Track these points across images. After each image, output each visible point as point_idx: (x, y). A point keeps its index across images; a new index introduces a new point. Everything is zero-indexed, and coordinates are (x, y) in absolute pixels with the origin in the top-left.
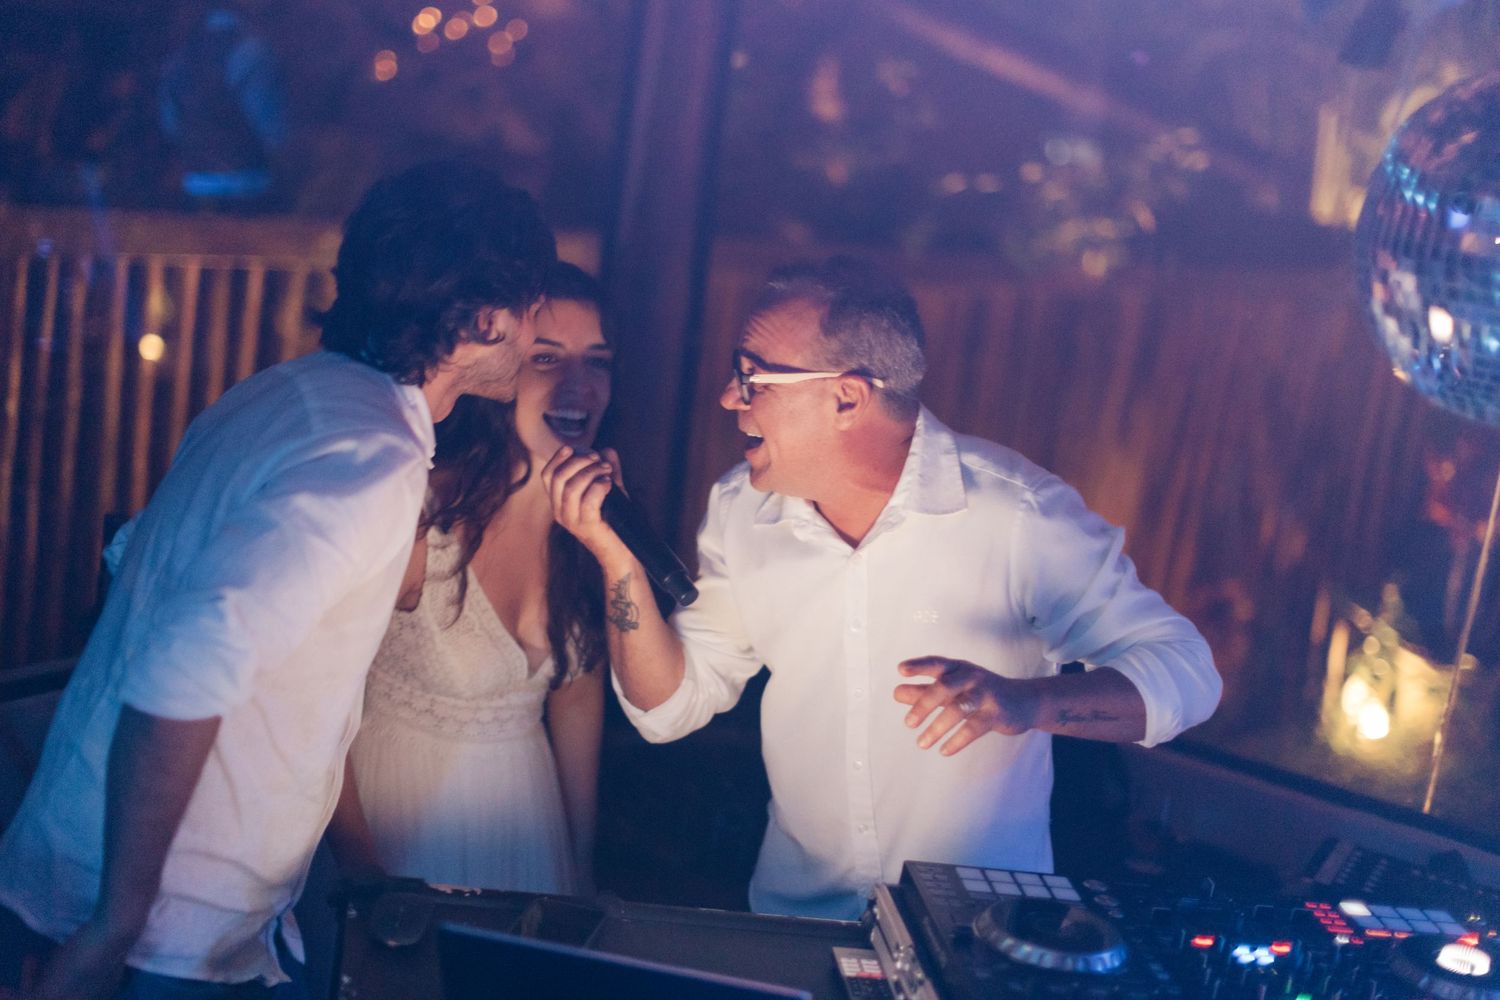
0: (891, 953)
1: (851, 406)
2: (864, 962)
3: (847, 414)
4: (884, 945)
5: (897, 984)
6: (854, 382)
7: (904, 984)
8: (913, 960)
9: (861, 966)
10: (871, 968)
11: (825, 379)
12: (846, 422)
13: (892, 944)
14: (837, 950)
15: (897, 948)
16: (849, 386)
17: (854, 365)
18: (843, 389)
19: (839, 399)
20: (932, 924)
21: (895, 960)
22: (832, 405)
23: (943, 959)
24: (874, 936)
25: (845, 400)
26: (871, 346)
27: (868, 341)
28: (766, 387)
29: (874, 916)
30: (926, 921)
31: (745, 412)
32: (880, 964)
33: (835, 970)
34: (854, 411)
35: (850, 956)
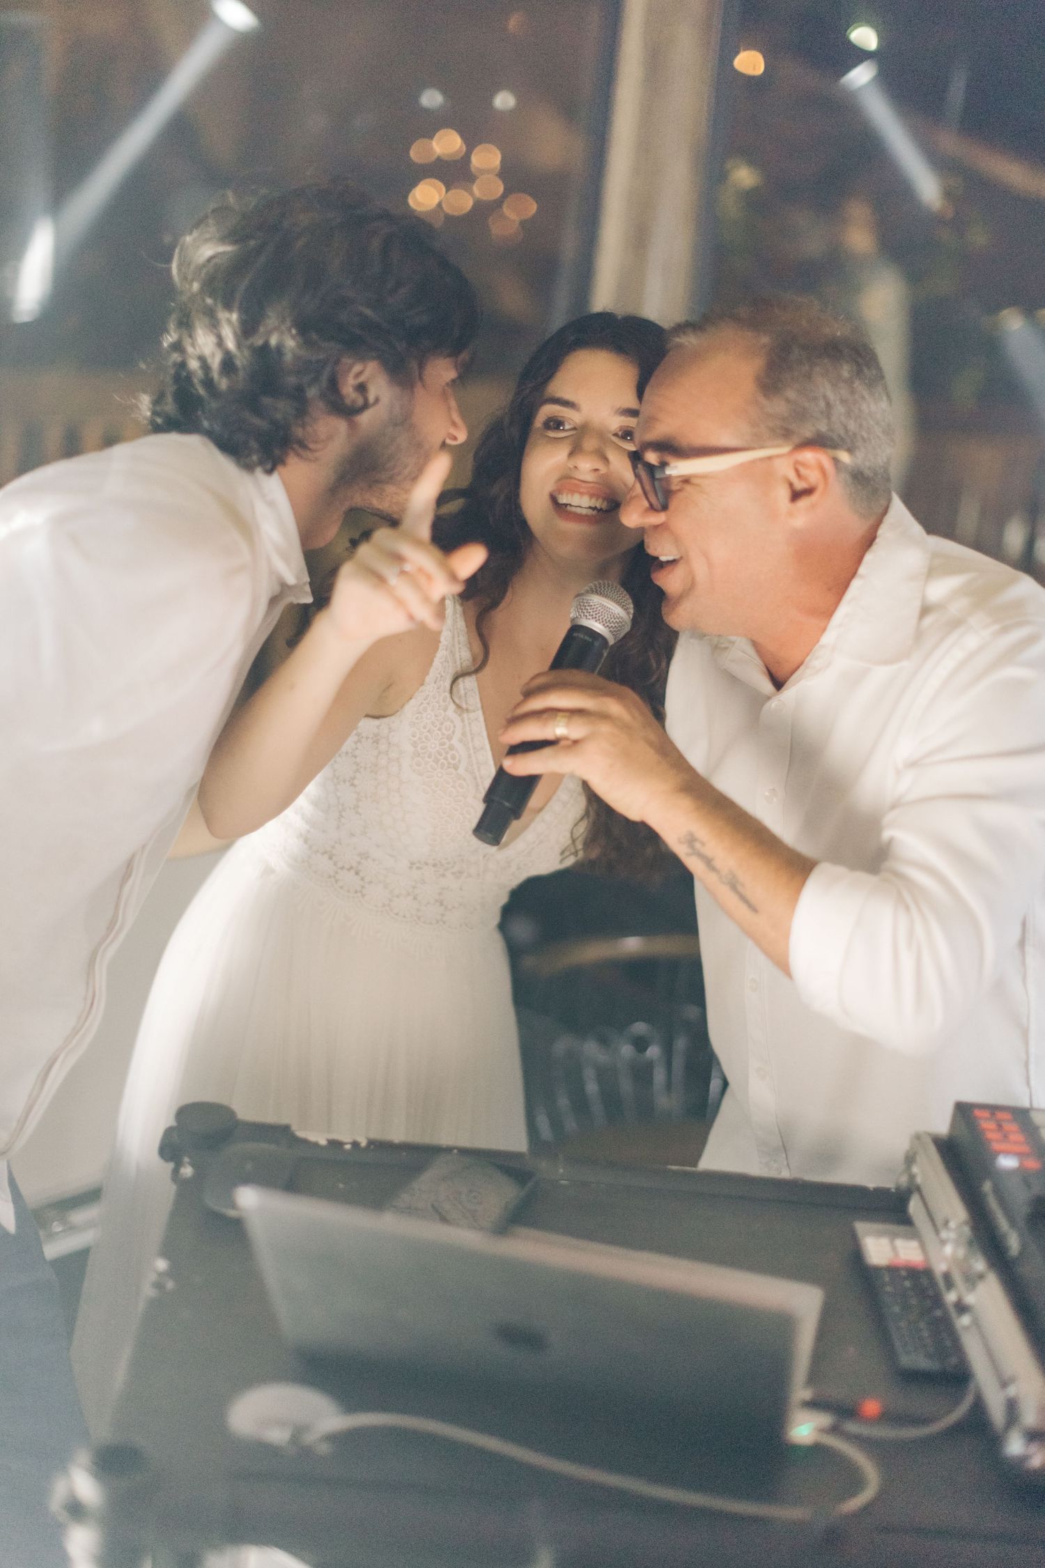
0: (937, 1232)
1: (809, 492)
2: (899, 1243)
3: (804, 503)
4: (927, 1219)
5: (947, 1277)
6: (809, 456)
7: (957, 1278)
8: (970, 1243)
9: (894, 1249)
10: (908, 1252)
11: (770, 458)
12: (802, 517)
13: (939, 1222)
14: (861, 1227)
15: (946, 1223)
16: (804, 465)
17: (808, 432)
18: (797, 471)
19: (791, 485)
20: (997, 1190)
21: (943, 1242)
22: (783, 494)
23: (1014, 1243)
24: (914, 1206)
25: (799, 485)
26: (828, 405)
27: (825, 397)
28: (686, 480)
29: (912, 1177)
30: (987, 1187)
31: (656, 527)
32: (923, 1247)
33: (857, 1256)
34: (814, 498)
35: (880, 1234)
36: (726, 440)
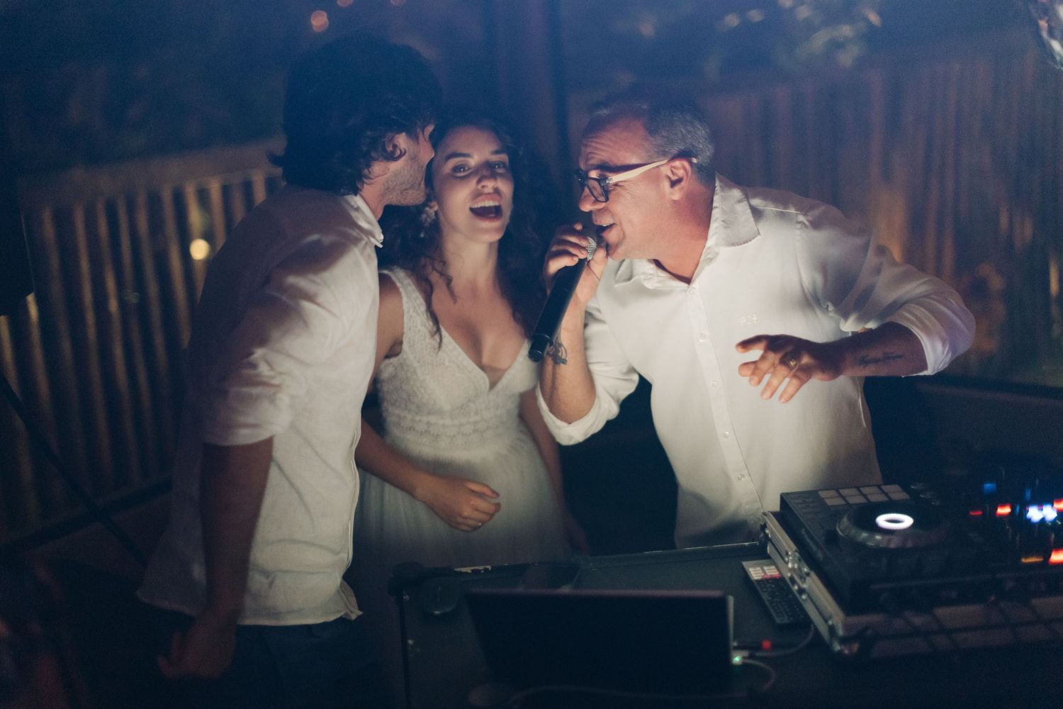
0: (783, 559)
1: (680, 181)
2: (765, 568)
3: (677, 188)
4: (778, 555)
5: (792, 579)
6: (677, 163)
7: (796, 578)
8: (800, 560)
9: (764, 571)
10: (771, 571)
11: (658, 167)
12: (677, 194)
13: (784, 554)
14: (745, 564)
15: (787, 554)
16: (674, 167)
17: (675, 150)
18: (672, 171)
19: (669, 178)
20: (808, 532)
21: (787, 563)
22: (666, 184)
23: (820, 555)
24: (769, 549)
25: (674, 178)
26: (683, 135)
27: (681, 131)
28: (616, 184)
29: (766, 535)
30: (803, 532)
31: (600, 210)
32: (778, 570)
33: (746, 576)
34: (683, 184)
35: (754, 566)
36: (634, 161)
